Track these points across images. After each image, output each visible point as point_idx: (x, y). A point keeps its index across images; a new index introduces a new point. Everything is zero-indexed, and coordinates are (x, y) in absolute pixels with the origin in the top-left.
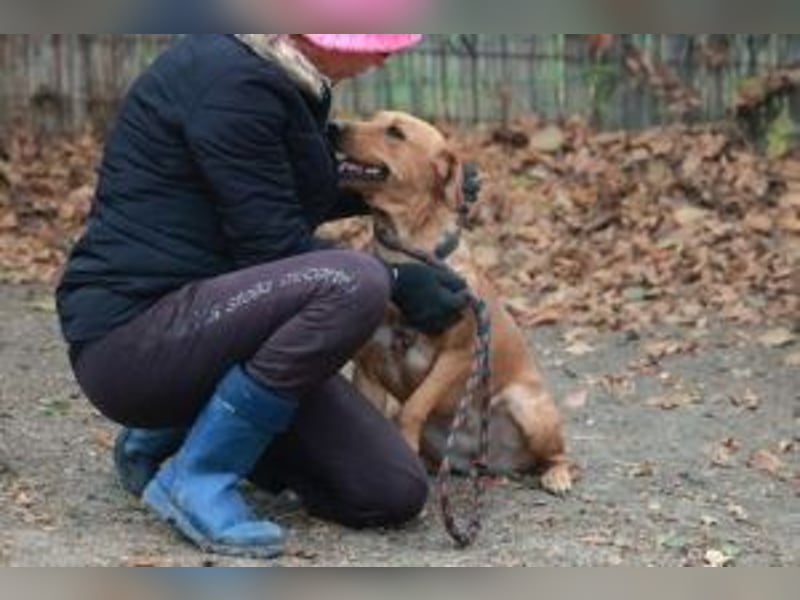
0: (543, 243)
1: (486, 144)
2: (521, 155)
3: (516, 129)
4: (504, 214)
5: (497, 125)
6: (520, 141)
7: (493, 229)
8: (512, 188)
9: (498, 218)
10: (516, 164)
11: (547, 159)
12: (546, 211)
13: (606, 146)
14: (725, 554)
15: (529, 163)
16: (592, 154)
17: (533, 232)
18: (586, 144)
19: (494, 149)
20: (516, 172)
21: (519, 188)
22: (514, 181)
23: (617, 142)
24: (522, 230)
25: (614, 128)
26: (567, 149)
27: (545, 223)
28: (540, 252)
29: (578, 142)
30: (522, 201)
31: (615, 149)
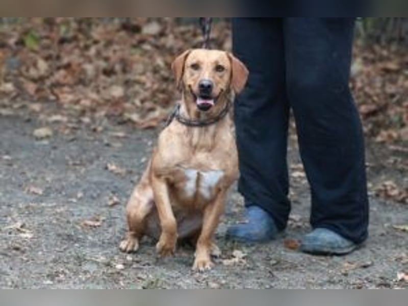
0: (148, 85)
1: (118, 31)
2: (137, 37)
3: (134, 23)
4: (128, 69)
5: (124, 21)
6: (137, 29)
7: (121, 77)
8: (132, 55)
9: (124, 71)
10: (134, 42)
11: (152, 40)
12: (150, 68)
13: (183, 33)
14: (243, 253)
15: (142, 42)
16: (176, 38)
17: (143, 78)
18: (172, 32)
19: (123, 34)
20: (134, 46)
21: (136, 55)
22: (133, 51)
23: (189, 31)
24: (137, 77)
25: (188, 23)
26: (162, 34)
27: (149, 74)
28: (146, 90)
29: (168, 31)
30: (137, 62)
31: (188, 36)
